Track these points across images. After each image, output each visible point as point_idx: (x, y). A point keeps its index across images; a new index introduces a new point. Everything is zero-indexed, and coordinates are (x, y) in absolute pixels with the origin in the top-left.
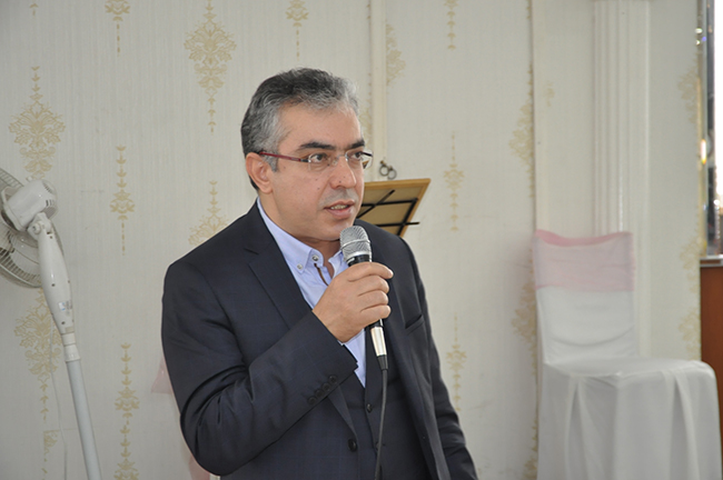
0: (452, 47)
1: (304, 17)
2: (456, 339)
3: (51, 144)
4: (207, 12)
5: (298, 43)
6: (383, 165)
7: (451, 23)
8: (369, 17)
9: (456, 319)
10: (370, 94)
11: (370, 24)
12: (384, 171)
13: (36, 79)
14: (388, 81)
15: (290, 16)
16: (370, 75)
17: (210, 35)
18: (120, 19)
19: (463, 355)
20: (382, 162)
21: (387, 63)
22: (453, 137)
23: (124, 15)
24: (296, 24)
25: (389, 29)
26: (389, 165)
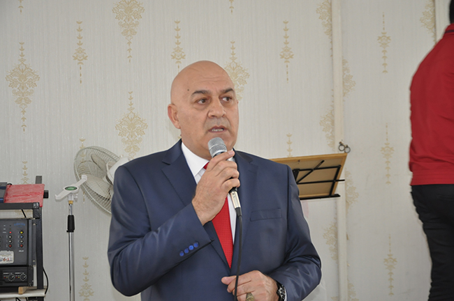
0: (385, 71)
1: (291, 57)
2: (390, 251)
3: (139, 136)
4: (232, 56)
5: (287, 73)
6: (341, 144)
7: (385, 57)
8: (332, 56)
9: (390, 238)
10: (333, 102)
11: (332, 60)
12: (342, 148)
13: (131, 98)
14: (344, 94)
15: (282, 57)
16: (333, 90)
17: (234, 69)
18: (180, 62)
19: (395, 260)
20: (340, 143)
21: (343, 83)
22: (387, 126)
23: (182, 60)
24: (286, 62)
25: (344, 62)
26: (345, 144)
